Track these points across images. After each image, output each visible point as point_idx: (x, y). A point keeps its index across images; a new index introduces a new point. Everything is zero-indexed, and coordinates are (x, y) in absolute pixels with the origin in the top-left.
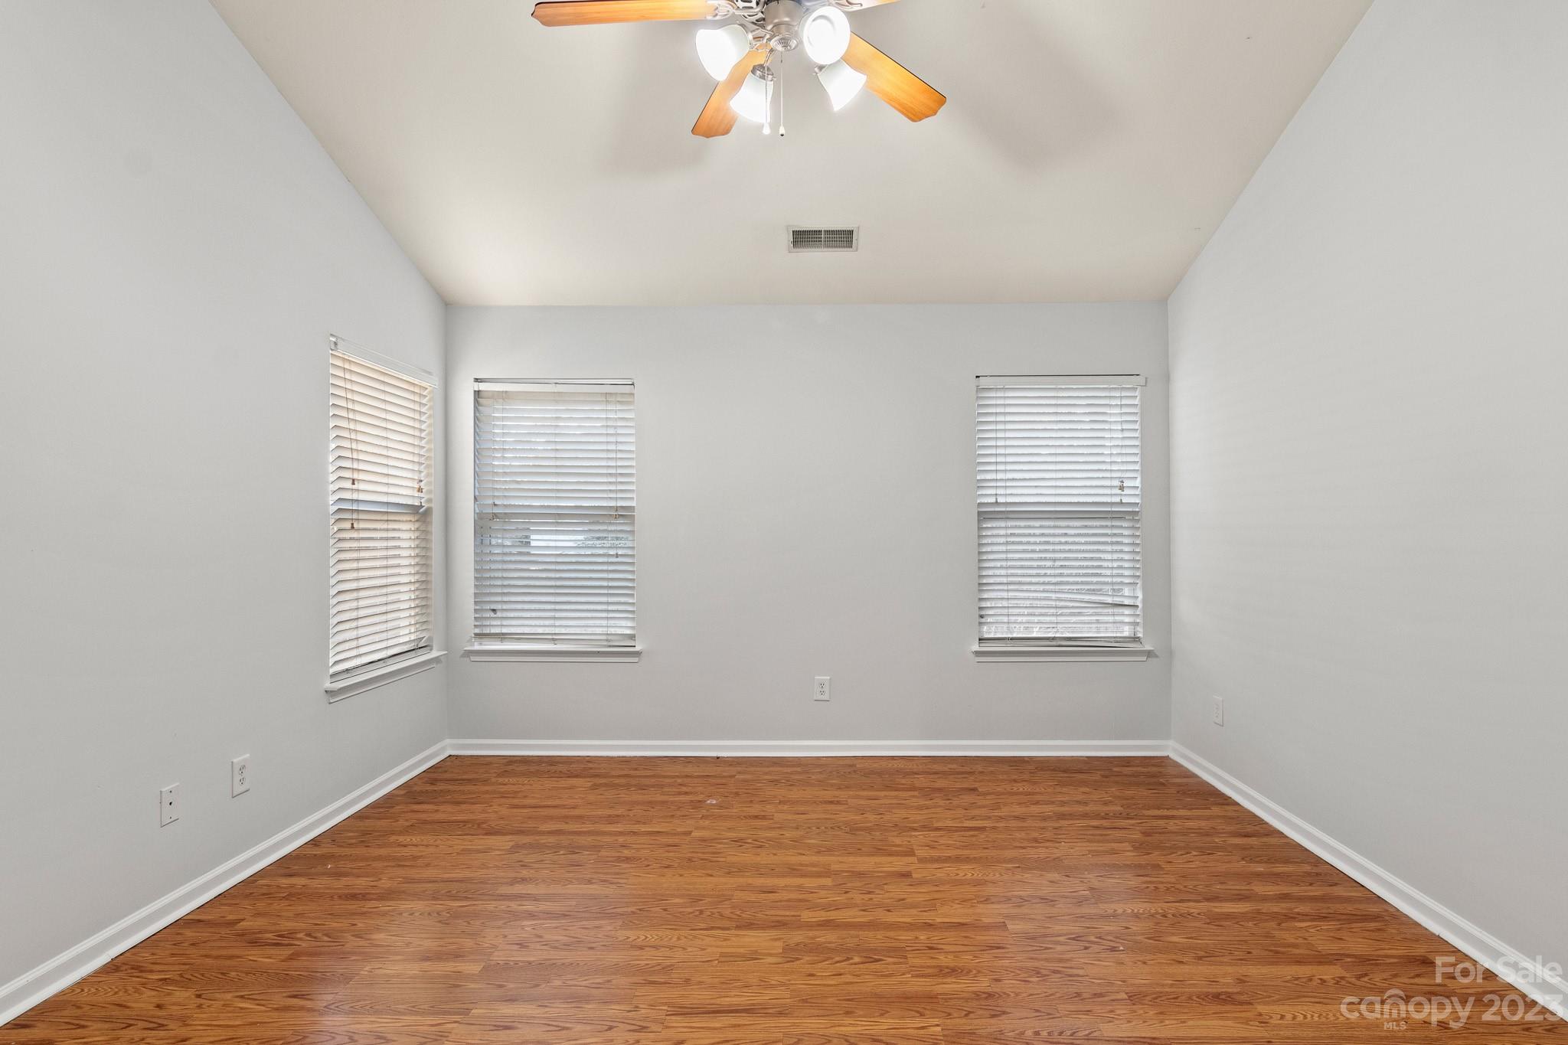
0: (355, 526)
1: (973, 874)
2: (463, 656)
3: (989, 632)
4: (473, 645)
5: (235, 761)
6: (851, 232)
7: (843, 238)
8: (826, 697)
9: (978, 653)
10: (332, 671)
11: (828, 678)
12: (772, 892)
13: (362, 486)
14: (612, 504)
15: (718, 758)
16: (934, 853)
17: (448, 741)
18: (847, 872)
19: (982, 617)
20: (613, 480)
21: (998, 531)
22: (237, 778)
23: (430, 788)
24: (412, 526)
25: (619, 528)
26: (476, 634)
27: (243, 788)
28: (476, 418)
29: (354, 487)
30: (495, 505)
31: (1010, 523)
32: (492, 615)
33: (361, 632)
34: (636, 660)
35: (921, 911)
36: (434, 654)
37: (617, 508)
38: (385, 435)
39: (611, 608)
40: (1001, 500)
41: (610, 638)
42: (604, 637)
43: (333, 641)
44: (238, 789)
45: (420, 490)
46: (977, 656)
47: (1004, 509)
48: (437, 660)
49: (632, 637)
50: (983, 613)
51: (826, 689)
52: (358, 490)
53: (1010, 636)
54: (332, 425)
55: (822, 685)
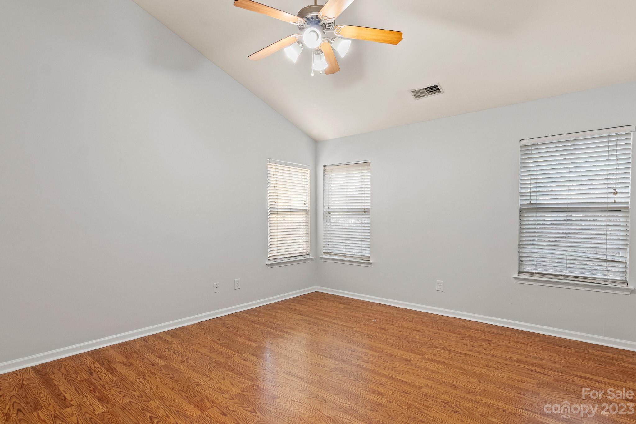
0: (276, 216)
1: (437, 368)
2: (320, 259)
3: (525, 269)
4: (323, 256)
5: (236, 280)
6: (437, 86)
7: (434, 89)
8: (441, 289)
9: (516, 279)
10: (269, 259)
11: (443, 281)
12: (354, 352)
13: (278, 204)
14: (363, 207)
15: (397, 307)
16: (434, 358)
17: (316, 287)
18: (388, 353)
19: (522, 261)
20: (363, 198)
21: (530, 218)
22: (236, 284)
23: (302, 299)
24: (304, 216)
25: (366, 216)
26: (324, 252)
27: (238, 287)
28: (324, 179)
29: (275, 204)
30: (329, 208)
31: (539, 214)
32: (328, 246)
33: (279, 248)
34: (370, 266)
35: (396, 373)
36: (311, 257)
37: (365, 209)
38: (289, 187)
39: (363, 246)
40: (532, 202)
41: (362, 257)
42: (360, 256)
43: (269, 250)
44: (236, 287)
45: (305, 204)
46: (516, 280)
47: (535, 207)
48: (311, 259)
49: (369, 257)
50: (521, 259)
51: (441, 286)
52: (277, 205)
53: (537, 272)
54: (268, 186)
55: (439, 284)
